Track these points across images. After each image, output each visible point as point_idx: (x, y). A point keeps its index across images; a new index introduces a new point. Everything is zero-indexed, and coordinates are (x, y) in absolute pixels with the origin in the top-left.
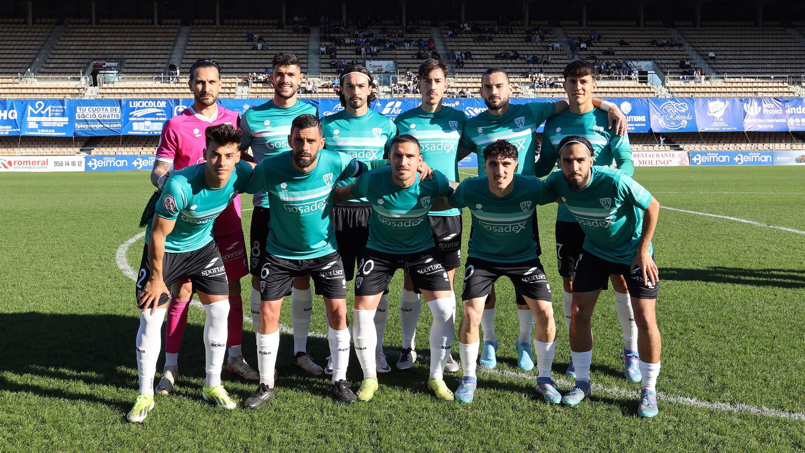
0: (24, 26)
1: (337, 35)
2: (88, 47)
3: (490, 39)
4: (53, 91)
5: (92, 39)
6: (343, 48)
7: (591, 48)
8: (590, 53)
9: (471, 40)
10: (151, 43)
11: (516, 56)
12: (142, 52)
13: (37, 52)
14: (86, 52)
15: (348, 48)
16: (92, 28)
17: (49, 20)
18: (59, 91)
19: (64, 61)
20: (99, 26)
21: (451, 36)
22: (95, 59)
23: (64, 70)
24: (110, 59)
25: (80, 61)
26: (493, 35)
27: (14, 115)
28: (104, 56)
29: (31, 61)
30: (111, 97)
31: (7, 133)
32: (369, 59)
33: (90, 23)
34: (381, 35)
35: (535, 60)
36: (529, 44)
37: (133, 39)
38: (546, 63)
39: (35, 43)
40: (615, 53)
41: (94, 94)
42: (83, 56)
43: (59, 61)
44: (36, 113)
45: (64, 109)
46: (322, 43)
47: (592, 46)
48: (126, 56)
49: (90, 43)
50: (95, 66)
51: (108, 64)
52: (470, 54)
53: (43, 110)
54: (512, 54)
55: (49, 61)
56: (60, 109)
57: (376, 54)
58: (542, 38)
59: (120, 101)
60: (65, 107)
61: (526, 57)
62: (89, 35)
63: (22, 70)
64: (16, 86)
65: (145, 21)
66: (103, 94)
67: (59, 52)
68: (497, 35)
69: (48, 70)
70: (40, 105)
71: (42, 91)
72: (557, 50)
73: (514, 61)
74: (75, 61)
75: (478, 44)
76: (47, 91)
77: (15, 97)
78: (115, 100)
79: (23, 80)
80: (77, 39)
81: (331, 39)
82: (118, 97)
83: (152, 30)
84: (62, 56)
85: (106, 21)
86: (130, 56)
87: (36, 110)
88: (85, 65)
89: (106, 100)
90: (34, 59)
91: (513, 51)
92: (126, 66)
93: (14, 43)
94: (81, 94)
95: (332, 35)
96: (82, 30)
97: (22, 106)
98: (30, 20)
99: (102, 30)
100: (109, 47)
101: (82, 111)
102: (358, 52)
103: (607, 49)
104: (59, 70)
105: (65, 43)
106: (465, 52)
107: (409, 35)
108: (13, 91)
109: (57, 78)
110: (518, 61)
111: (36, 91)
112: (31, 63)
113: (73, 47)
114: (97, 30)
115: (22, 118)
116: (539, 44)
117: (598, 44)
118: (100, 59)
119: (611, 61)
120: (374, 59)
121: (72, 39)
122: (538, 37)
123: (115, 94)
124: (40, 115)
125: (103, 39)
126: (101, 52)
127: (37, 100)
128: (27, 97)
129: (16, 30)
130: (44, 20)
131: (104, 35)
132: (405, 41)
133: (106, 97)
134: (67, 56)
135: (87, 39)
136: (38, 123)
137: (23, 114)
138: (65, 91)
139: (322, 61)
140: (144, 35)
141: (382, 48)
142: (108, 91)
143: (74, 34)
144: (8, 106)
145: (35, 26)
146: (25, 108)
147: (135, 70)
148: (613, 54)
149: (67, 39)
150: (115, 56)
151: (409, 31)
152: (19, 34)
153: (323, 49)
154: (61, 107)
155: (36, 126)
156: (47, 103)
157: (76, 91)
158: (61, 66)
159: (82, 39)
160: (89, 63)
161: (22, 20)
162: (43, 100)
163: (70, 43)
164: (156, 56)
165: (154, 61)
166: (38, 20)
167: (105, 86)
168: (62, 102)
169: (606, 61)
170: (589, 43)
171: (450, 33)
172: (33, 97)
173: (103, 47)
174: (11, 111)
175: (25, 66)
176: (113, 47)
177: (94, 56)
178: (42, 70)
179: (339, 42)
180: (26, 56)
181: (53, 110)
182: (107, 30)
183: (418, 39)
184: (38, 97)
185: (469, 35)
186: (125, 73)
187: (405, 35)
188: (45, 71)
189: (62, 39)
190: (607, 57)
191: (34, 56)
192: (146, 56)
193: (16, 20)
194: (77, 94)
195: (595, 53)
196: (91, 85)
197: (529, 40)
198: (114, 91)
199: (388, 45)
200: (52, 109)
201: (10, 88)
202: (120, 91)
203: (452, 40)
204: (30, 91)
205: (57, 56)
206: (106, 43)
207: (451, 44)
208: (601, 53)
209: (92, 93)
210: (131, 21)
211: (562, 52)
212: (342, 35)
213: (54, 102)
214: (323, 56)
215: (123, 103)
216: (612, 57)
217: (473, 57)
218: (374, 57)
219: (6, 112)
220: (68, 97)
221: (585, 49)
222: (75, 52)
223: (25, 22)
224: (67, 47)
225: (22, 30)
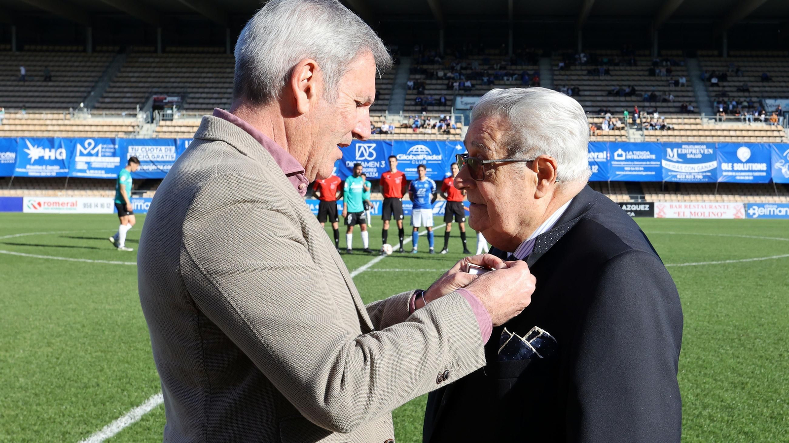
0: (83, 54)
1: (430, 67)
2: (150, 80)
3: (607, 72)
4: (106, 129)
5: (156, 70)
6: (434, 82)
7: (725, 84)
8: (721, 89)
9: (585, 73)
10: (220, 75)
11: (633, 93)
12: (209, 85)
13: (93, 84)
14: (147, 85)
15: (440, 82)
16: (157, 57)
17: (111, 48)
18: (112, 129)
19: (122, 95)
20: (165, 55)
21: (562, 69)
22: (156, 93)
23: (121, 105)
24: (173, 93)
25: (140, 95)
26: (611, 68)
27: (62, 154)
28: (166, 90)
29: (85, 94)
30: (167, 136)
31: (54, 174)
32: (462, 95)
33: (156, 51)
34: (482, 67)
35: (653, 98)
36: (652, 78)
37: (201, 70)
38: (665, 100)
39: (93, 74)
40: (751, 89)
41: (150, 132)
42: (142, 90)
43: (117, 95)
44: (85, 152)
45: (115, 148)
46: (412, 77)
47: (726, 81)
48: (189, 90)
49: (153, 75)
50: (155, 101)
51: (169, 99)
52: (579, 90)
53: (93, 149)
54: (627, 90)
55: (105, 95)
56: (111, 148)
57: (470, 90)
58: (669, 71)
59: (175, 140)
60: (117, 146)
61: (643, 93)
62: (153, 65)
63: (75, 105)
64: (67, 122)
65: (217, 49)
66: (159, 132)
67: (118, 84)
68: (617, 68)
69: (103, 105)
70: (90, 144)
71: (93, 129)
72: (683, 85)
73: (628, 98)
74: (133, 95)
75: (591, 78)
76: (99, 129)
77: (64, 135)
78: (171, 139)
79: (75, 116)
80: (139, 69)
81: (423, 72)
82: (173, 136)
83: (222, 60)
84: (120, 90)
85: (174, 49)
86: (195, 90)
87: (85, 149)
88: (143, 100)
89: (162, 139)
90: (89, 92)
91: (629, 86)
92: (189, 101)
93: (69, 74)
94: (134, 132)
95: (425, 67)
96: (146, 60)
97: (71, 144)
98: (89, 48)
99: (168, 60)
100: (173, 80)
101: (134, 151)
102: (450, 87)
103: (741, 84)
104: (115, 106)
105: (125, 74)
106: (572, 87)
107: (514, 67)
108: (62, 128)
109: (112, 114)
110: (634, 98)
111: (87, 128)
112: (85, 98)
113: (133, 79)
114: (163, 60)
115: (71, 157)
116: (664, 78)
117: (735, 79)
118: (161, 93)
119: (742, 99)
120: (467, 95)
121: (134, 69)
122: (664, 71)
123: (171, 132)
124: (89, 154)
125: (167, 70)
126: (163, 85)
127: (87, 138)
128: (77, 135)
129: (74, 59)
130: (105, 48)
131: (170, 65)
132: (506, 75)
133: (161, 136)
134: (126, 90)
135: (150, 70)
136: (88, 163)
137: (71, 153)
138: (118, 129)
139: (408, 97)
140: (214, 65)
141: (479, 82)
142: (165, 129)
143: (137, 64)
144: (56, 144)
145: (95, 54)
146: (74, 147)
147: (198, 106)
148: (747, 90)
149: (129, 69)
150: (178, 90)
151: (514, 63)
152: (76, 64)
153: (411, 84)
154: (112, 146)
155: (85, 167)
156: (97, 141)
157: (130, 129)
158: (118, 100)
159: (145, 69)
160: (148, 98)
161: (81, 48)
162: (94, 139)
163: (131, 74)
164: (223, 90)
165: (220, 96)
166: (98, 48)
167: (162, 123)
168: (113, 141)
169: (736, 99)
170: (723, 78)
171: (561, 64)
172: (83, 135)
173: (166, 80)
174: (59, 150)
175: (79, 100)
176: (179, 80)
177: (155, 90)
178: (97, 105)
179: (431, 75)
180: (82, 89)
181: (104, 150)
182: (174, 60)
183: (521, 72)
184: (89, 135)
185: (584, 68)
186: (187, 109)
187: (508, 67)
188: (100, 105)
189: (123, 69)
190: (741, 94)
191: (89, 89)
192: (212, 90)
193: (75, 48)
194: (131, 132)
195: (726, 89)
196: (148, 123)
197: (652, 73)
198: (171, 129)
199: (485, 79)
200: (102, 148)
201: (60, 125)
202: (177, 129)
203: (563, 72)
204: (81, 128)
205: (115, 90)
206: (169, 75)
207: (560, 77)
208: (734, 89)
209: (147, 131)
210: (201, 49)
211: (689, 89)
212: (436, 67)
213: (104, 141)
214: (410, 92)
215: (178, 142)
216: (746, 94)
217: (581, 93)
218: (468, 93)
219: (53, 150)
220: (121, 135)
221: (716, 85)
222: (135, 85)
223: (85, 51)
224: (127, 79)
225: (80, 59)
